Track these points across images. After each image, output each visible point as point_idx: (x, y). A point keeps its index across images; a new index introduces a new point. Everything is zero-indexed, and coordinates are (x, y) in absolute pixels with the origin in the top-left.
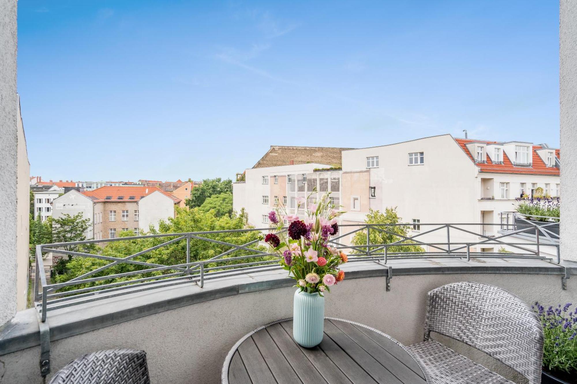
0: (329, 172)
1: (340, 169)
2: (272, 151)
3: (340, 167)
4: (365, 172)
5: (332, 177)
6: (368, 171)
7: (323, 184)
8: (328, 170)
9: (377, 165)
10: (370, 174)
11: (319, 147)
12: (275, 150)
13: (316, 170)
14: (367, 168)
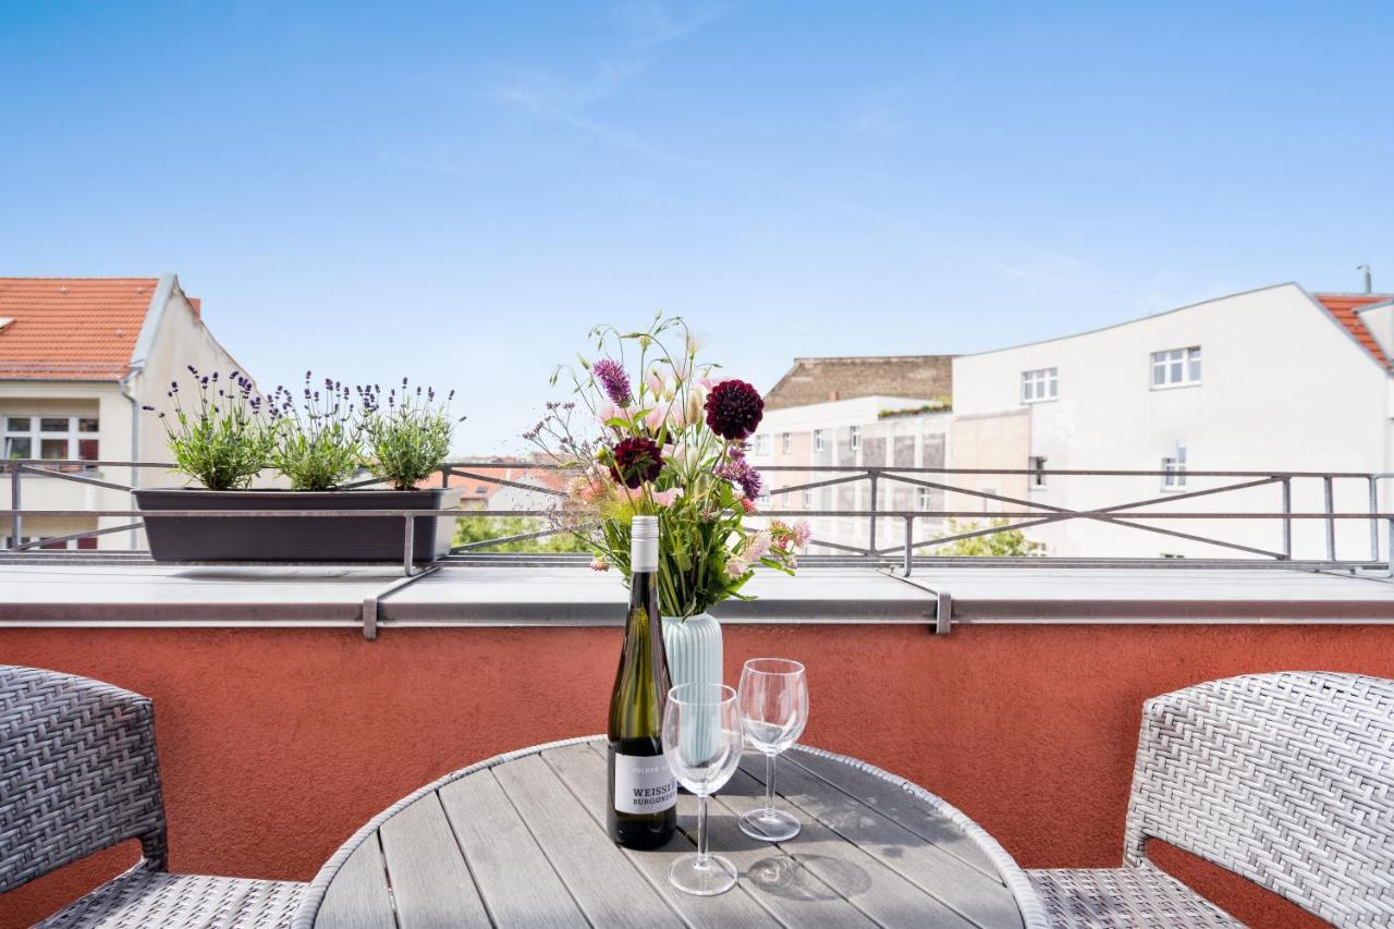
0: (919, 420)
1: (947, 408)
2: (797, 371)
3: (948, 403)
4: (1017, 414)
5: (927, 432)
6: (1026, 412)
7: (901, 451)
8: (916, 413)
9: (1054, 392)
10: (1030, 421)
11: (925, 357)
12: (804, 369)
13: (885, 415)
14: (1023, 404)
